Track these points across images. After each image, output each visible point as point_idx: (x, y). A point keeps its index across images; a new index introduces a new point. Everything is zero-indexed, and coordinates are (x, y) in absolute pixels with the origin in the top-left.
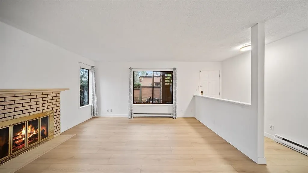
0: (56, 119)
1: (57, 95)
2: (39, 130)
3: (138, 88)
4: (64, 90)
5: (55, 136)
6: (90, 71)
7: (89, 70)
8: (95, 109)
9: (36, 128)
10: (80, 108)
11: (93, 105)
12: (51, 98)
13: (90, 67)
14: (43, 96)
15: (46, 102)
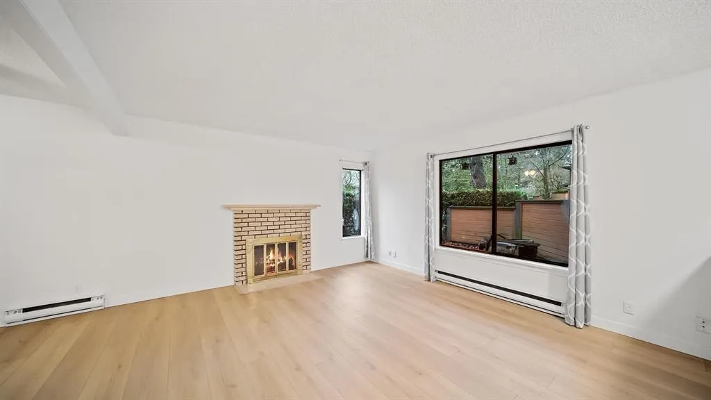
0: (305, 249)
1: (307, 214)
2: (287, 258)
3: (511, 205)
4: (315, 207)
5: (304, 272)
6: (362, 172)
7: (360, 171)
8: (369, 245)
9: (283, 255)
10: (342, 240)
11: (366, 237)
12: (299, 218)
13: (362, 165)
14: (291, 215)
15: (293, 222)
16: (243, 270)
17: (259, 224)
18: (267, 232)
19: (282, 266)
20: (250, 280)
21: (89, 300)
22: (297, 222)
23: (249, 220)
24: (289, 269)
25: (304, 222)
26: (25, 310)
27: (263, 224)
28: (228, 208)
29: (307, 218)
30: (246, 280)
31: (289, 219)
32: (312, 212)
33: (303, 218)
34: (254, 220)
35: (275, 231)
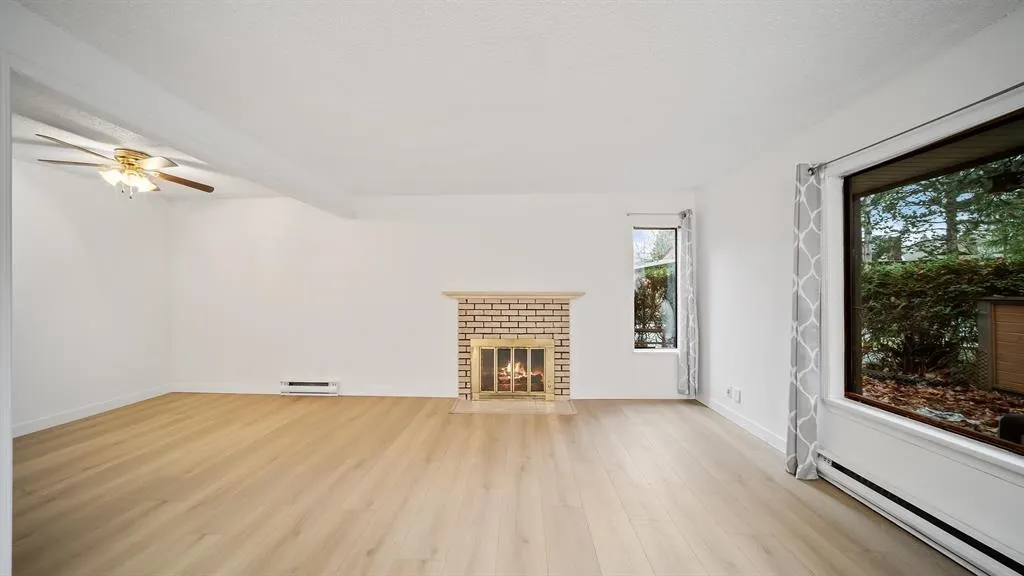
0: (561, 362)
1: (563, 306)
2: (529, 374)
4: (578, 295)
5: (557, 397)
6: (679, 231)
7: (676, 229)
9: (523, 367)
10: (633, 354)
12: (550, 313)
13: (677, 217)
14: (537, 307)
15: (541, 319)
16: (467, 379)
17: (489, 319)
18: (501, 331)
19: (521, 384)
20: (476, 396)
21: (326, 384)
22: (547, 319)
23: (475, 312)
24: (532, 390)
25: (558, 319)
26: (291, 384)
27: (495, 319)
28: (450, 295)
29: (562, 313)
30: (471, 394)
31: (533, 313)
32: (572, 302)
33: (556, 313)
34: (482, 313)
35: (512, 331)
